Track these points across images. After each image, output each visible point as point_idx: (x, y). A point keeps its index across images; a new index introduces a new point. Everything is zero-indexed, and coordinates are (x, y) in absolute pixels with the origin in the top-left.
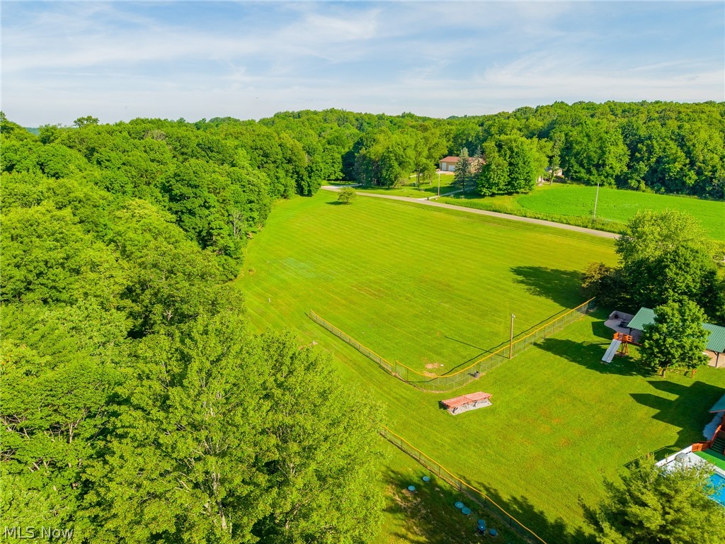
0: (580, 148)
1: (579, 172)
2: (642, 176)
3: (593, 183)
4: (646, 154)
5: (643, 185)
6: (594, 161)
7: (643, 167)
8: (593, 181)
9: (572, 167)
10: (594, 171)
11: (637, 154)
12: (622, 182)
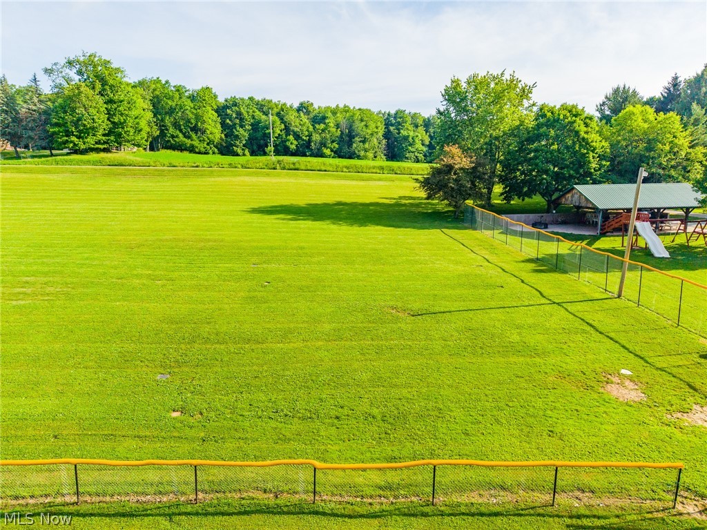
0: (174, 104)
1: (177, 137)
2: (244, 142)
3: (197, 150)
4: (238, 121)
5: (247, 152)
6: (192, 124)
7: (243, 133)
8: (197, 147)
9: (167, 130)
10: (194, 136)
11: (228, 121)
12: (226, 149)
